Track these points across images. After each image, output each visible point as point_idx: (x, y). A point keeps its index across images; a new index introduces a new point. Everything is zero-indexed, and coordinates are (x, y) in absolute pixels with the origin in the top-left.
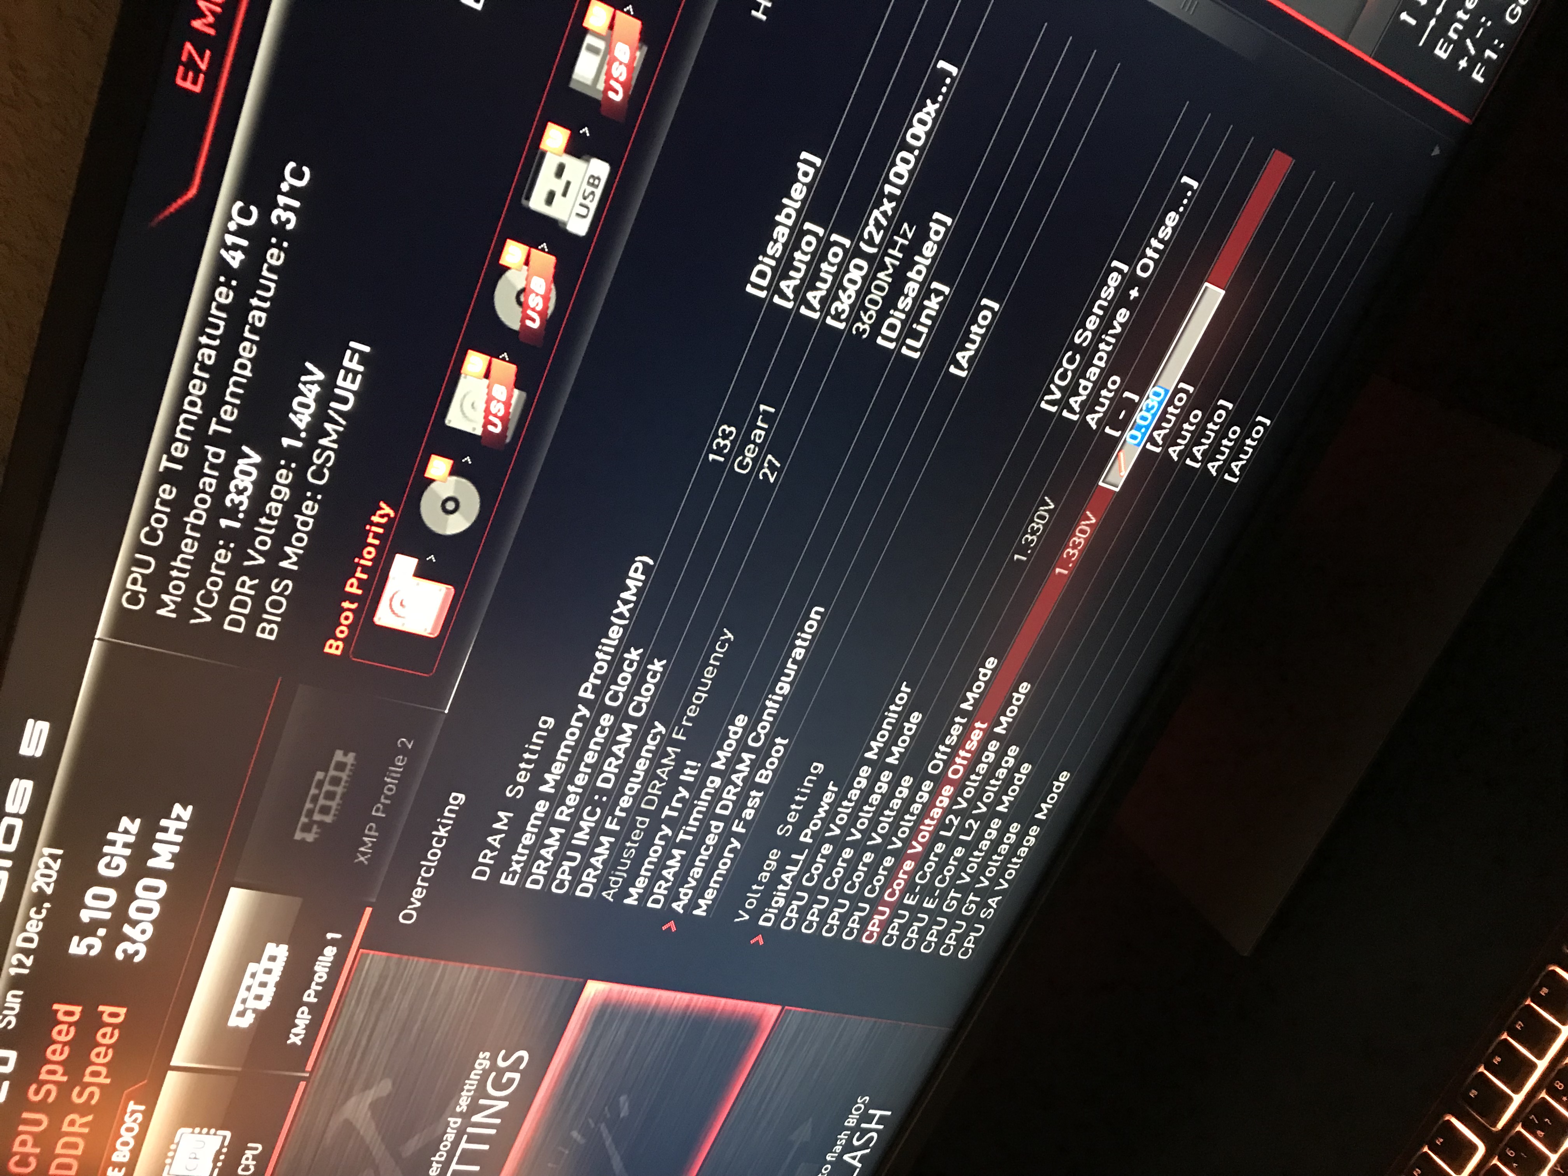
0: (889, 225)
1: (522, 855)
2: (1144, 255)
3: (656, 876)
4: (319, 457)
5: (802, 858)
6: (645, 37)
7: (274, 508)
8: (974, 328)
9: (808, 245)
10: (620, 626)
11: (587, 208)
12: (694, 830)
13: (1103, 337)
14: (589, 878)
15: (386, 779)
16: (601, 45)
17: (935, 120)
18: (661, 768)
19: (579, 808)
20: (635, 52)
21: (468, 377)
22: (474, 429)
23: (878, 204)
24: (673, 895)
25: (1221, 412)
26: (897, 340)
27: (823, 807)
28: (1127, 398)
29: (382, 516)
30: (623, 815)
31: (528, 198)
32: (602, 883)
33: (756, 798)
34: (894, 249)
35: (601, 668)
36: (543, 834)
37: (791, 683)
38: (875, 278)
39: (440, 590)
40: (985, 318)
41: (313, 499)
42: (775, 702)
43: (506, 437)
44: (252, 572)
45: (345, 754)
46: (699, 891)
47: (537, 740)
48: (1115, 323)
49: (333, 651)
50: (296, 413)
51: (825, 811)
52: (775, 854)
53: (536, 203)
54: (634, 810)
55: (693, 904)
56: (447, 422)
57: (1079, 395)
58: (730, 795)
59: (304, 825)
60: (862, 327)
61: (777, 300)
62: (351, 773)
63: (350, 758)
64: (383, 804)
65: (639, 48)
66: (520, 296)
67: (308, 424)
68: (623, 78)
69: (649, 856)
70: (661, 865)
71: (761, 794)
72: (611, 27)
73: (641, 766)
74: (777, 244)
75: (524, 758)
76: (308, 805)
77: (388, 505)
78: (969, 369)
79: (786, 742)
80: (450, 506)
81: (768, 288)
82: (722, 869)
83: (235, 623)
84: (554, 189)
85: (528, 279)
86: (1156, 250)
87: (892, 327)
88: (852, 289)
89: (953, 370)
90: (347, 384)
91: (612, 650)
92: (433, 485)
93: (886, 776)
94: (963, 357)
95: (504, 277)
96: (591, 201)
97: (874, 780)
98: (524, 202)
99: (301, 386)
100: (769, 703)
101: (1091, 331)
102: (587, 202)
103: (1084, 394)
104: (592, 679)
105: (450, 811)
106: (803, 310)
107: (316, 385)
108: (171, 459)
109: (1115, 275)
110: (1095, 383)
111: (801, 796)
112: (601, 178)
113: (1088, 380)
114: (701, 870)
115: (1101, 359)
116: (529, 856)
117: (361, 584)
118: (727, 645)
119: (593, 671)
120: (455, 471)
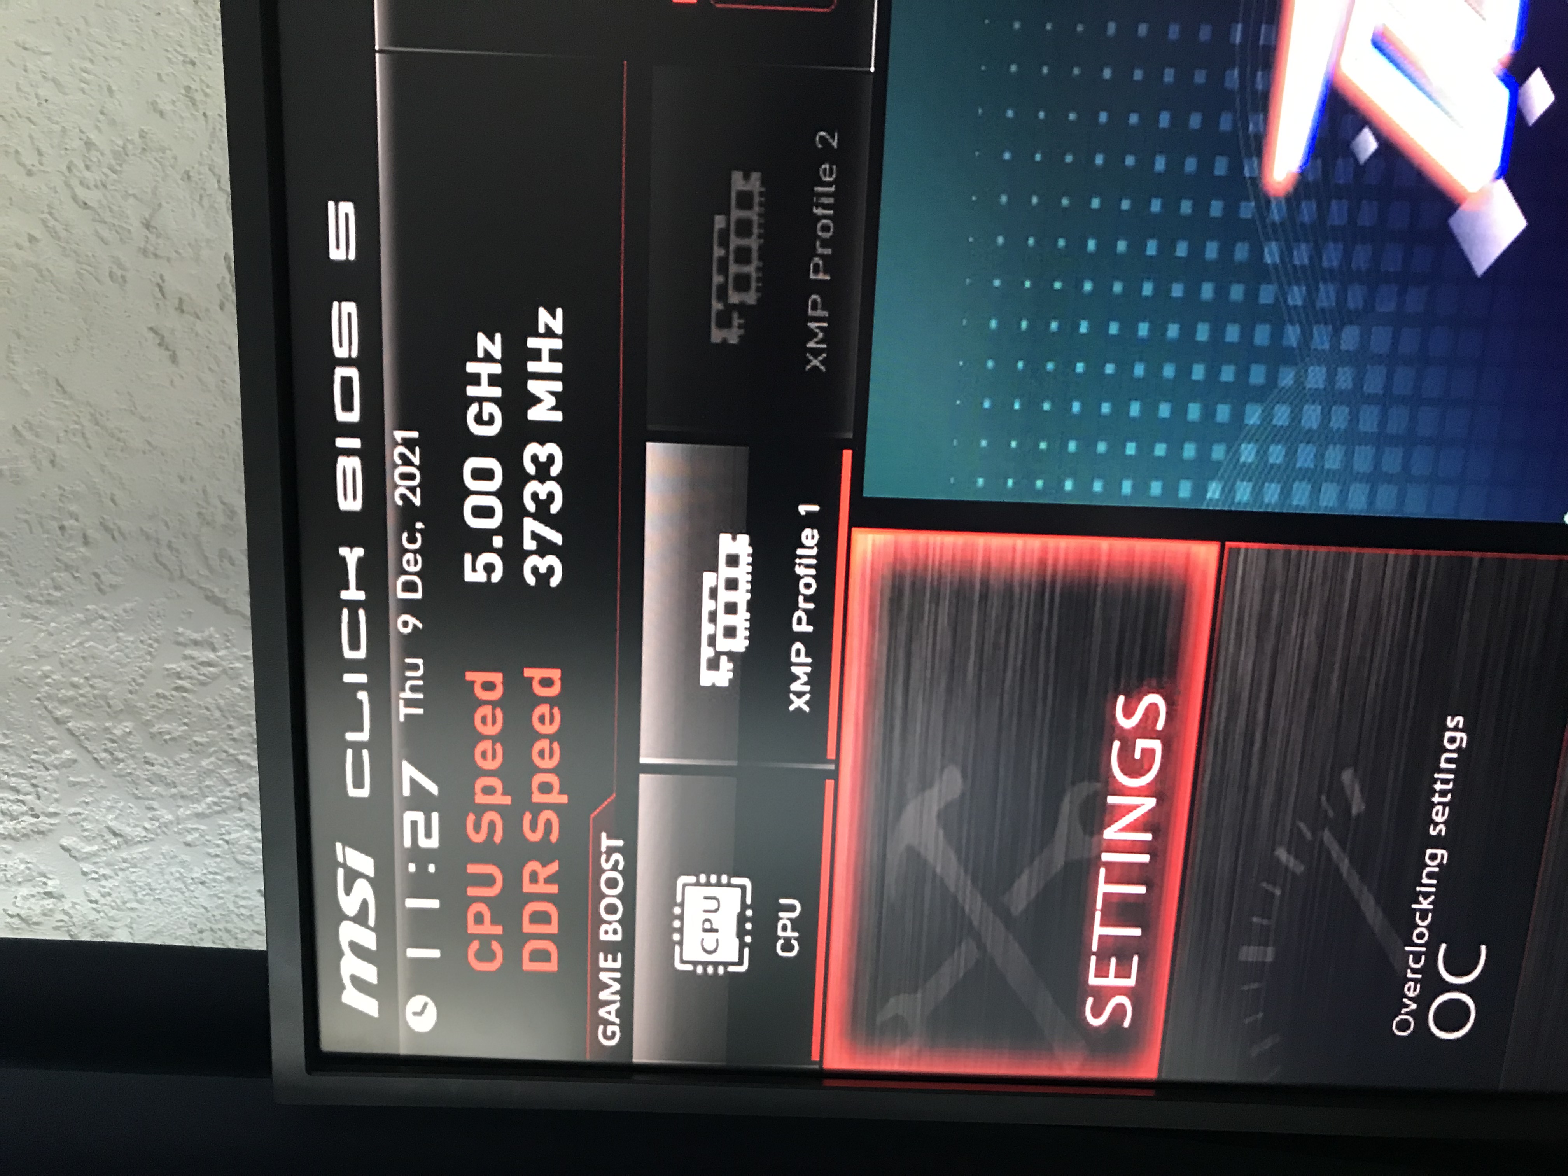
15: (815, 210)
45: (747, 178)
59: (719, 313)
62: (762, 210)
63: (755, 183)
64: (822, 256)
76: (717, 279)
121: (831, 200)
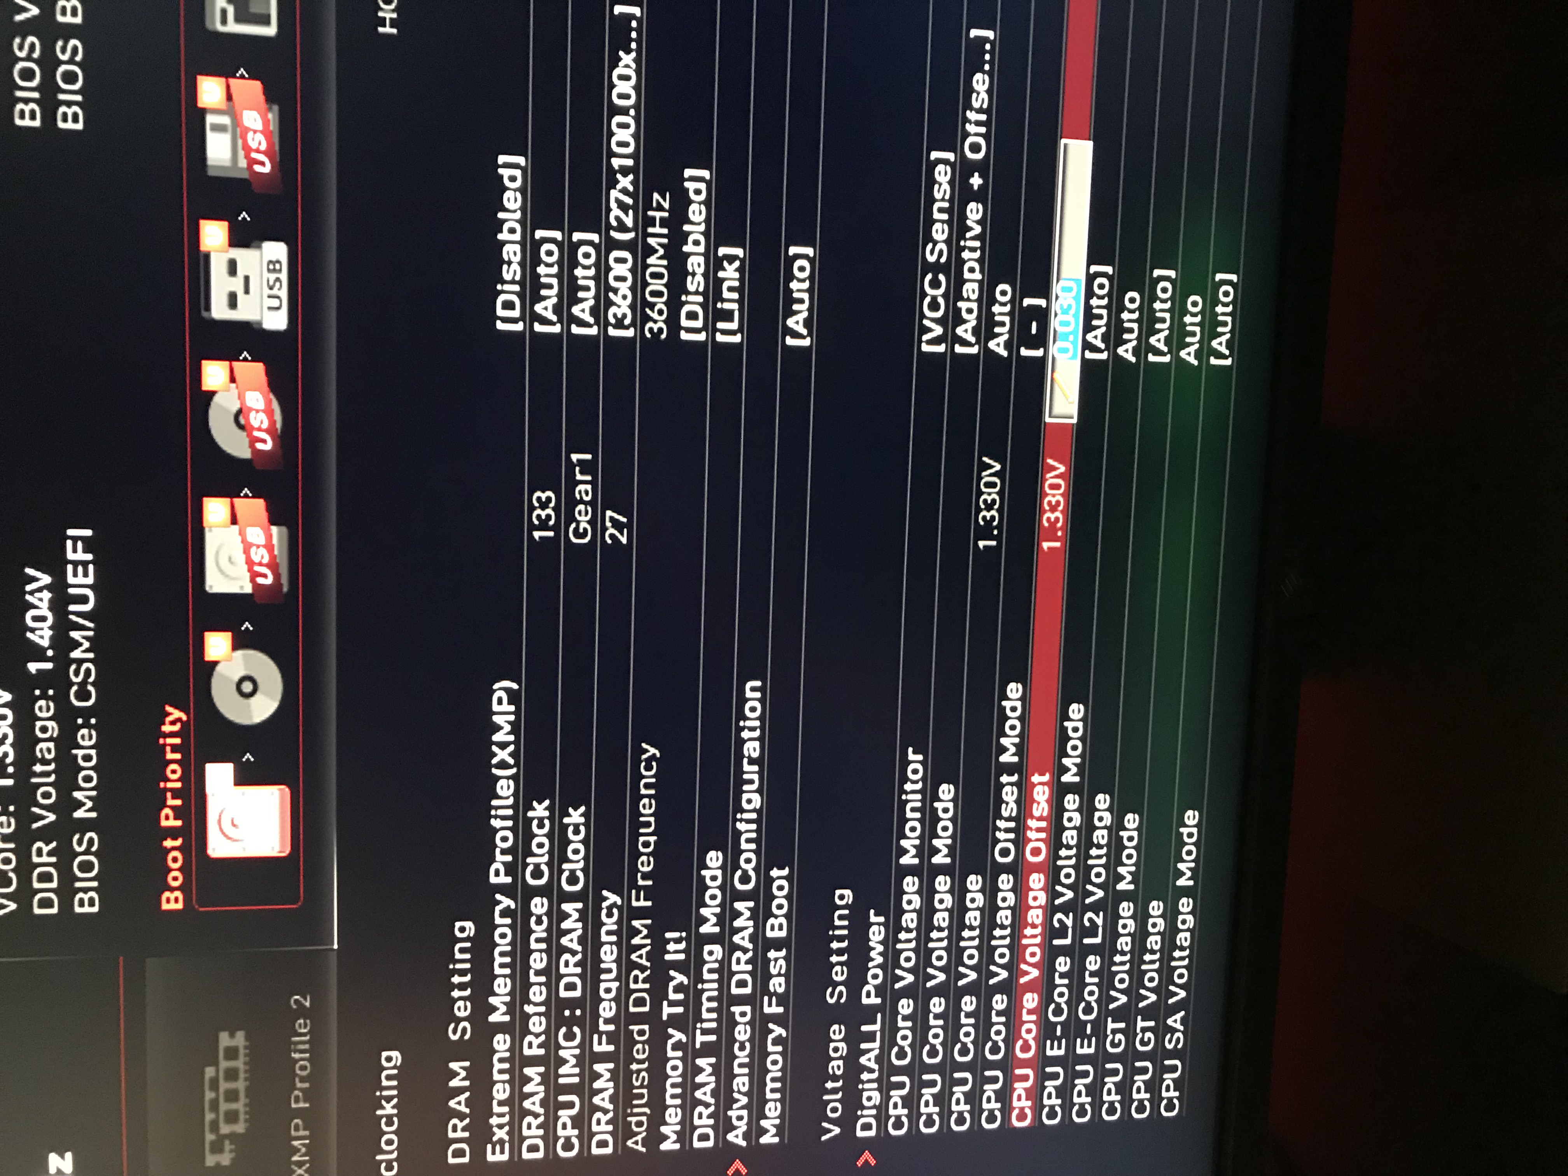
0: (636, 201)
1: (501, 1115)
2: (966, 135)
3: (689, 1104)
4: (77, 673)
5: (877, 1027)
6: (271, 96)
7: (46, 749)
8: (794, 285)
9: (550, 254)
10: (508, 778)
11: (278, 297)
12: (714, 1025)
13: (962, 243)
14: (601, 1125)
15: (293, 1055)
16: (225, 120)
17: (638, 71)
18: (635, 952)
19: (550, 1034)
20: (267, 115)
21: (213, 529)
22: (242, 587)
23: (613, 183)
24: (723, 1125)
25: (1162, 284)
26: (705, 328)
27: (874, 949)
28: (1030, 306)
29: (173, 723)
30: (611, 1027)
31: (208, 308)
32: (622, 1131)
33: (778, 959)
34: (654, 226)
35: (504, 839)
36: (518, 1081)
37: (759, 791)
38: (646, 266)
39: (272, 794)
40: (802, 270)
41: (86, 725)
42: (748, 821)
43: (281, 585)
44: (45, 834)
45: (232, 1035)
46: (757, 1107)
47: (461, 956)
48: (969, 223)
49: (172, 906)
50: (33, 630)
51: (880, 954)
52: (837, 1032)
53: (219, 311)
54: (623, 1019)
55: (755, 1131)
56: (207, 589)
57: (965, 321)
58: (741, 965)
59: (212, 1143)
60: (655, 327)
61: (538, 328)
62: (247, 1059)
63: (240, 1040)
64: (301, 1090)
65: (270, 109)
66: (240, 419)
67: (52, 638)
68: (263, 147)
69: (668, 1077)
70: (689, 1085)
71: (783, 953)
72: (229, 97)
73: (608, 955)
74: (512, 266)
75: (453, 983)
76: (209, 1116)
77: (176, 708)
78: (810, 334)
79: (785, 872)
80: (247, 687)
81: (522, 318)
82: (775, 1071)
83: (46, 903)
84: (232, 289)
85: (241, 397)
86: (978, 123)
87: (692, 316)
88: (624, 288)
89: (790, 341)
90: (80, 580)
91: (510, 812)
92: (219, 668)
93: (942, 883)
94: (796, 323)
95: (213, 404)
96: (279, 289)
97: (928, 892)
98: (204, 314)
99: (28, 597)
100: (741, 826)
101: (944, 241)
102: (275, 292)
103: (972, 320)
104: (499, 857)
105: (389, 1078)
106: (575, 330)
107: (45, 592)
109: (940, 168)
110: (979, 300)
111: (838, 942)
112: (281, 260)
113: (968, 300)
114: (746, 1079)
115: (972, 270)
116: (512, 1113)
117: (178, 813)
118: (654, 764)
119: (496, 846)
120: (238, 644)
121: (307, 1046)
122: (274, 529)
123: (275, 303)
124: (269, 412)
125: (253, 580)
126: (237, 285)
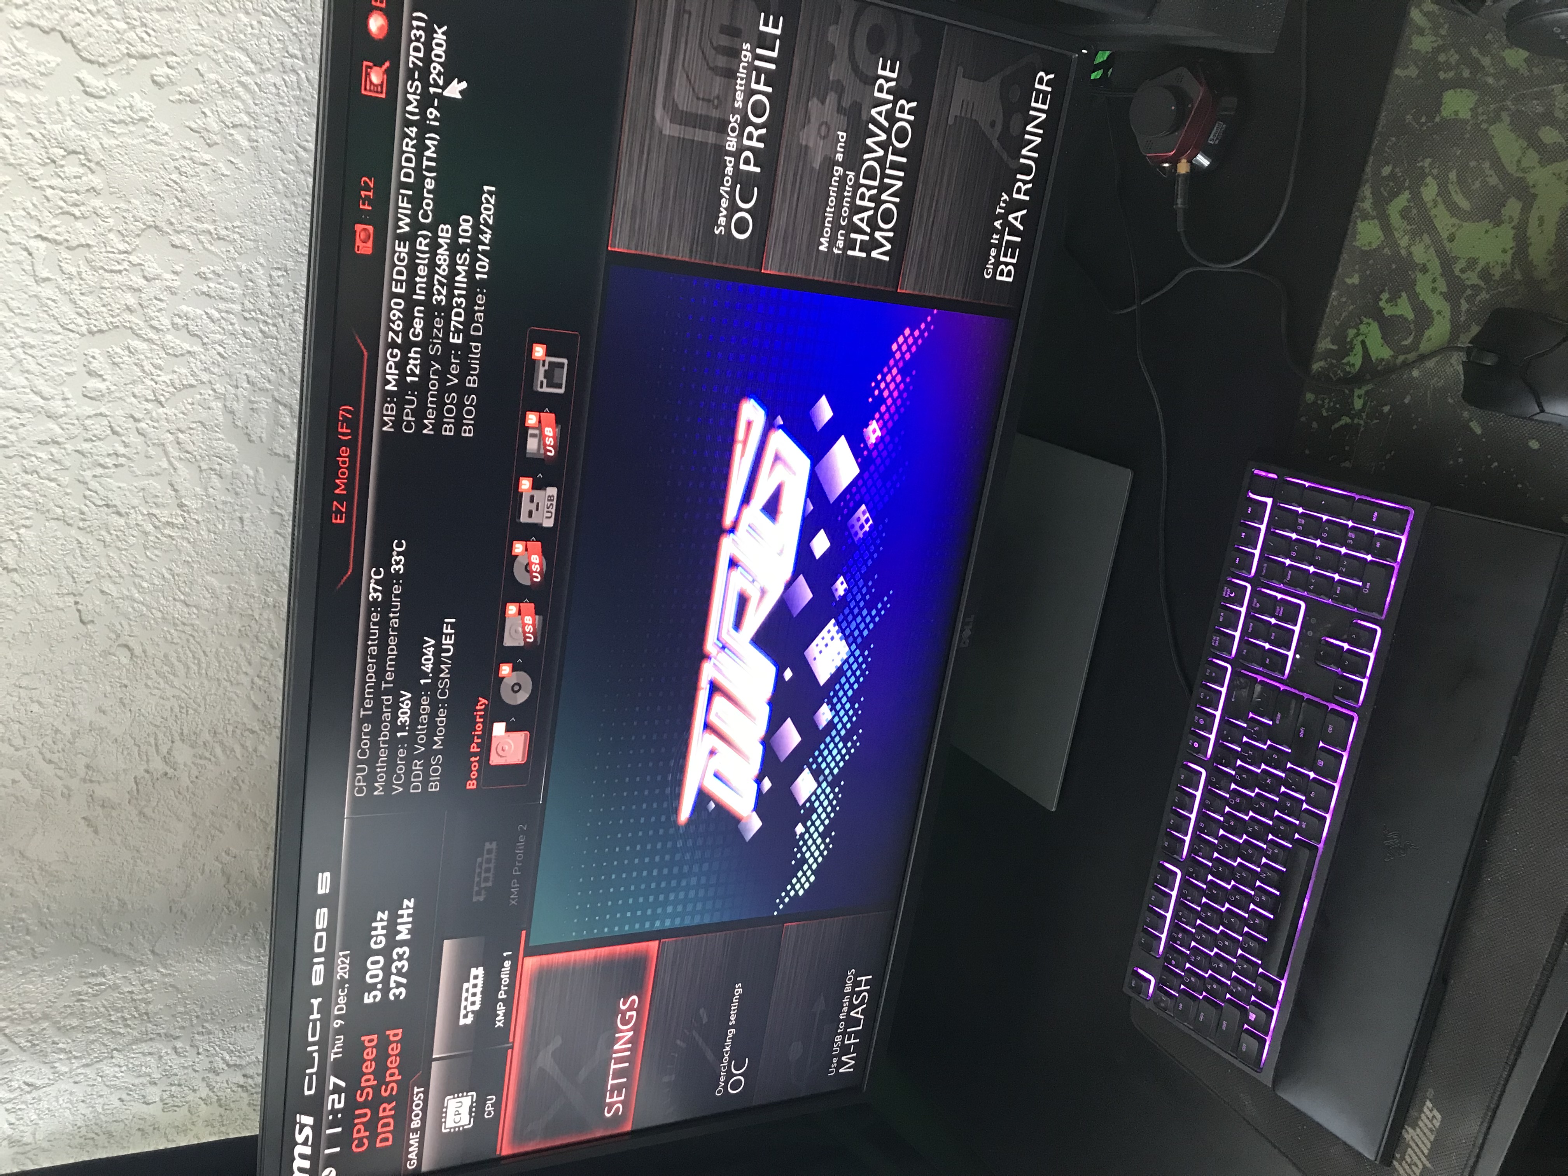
4: (441, 684)
6: (558, 421)
7: (424, 718)
11: (551, 512)
15: (516, 851)
16: (537, 432)
20: (555, 430)
21: (510, 617)
22: (520, 643)
29: (481, 705)
31: (519, 518)
39: (522, 735)
41: (443, 707)
43: (537, 642)
44: (419, 757)
45: (491, 844)
49: (472, 787)
50: (424, 665)
56: (504, 644)
59: (477, 891)
62: (496, 854)
63: (494, 845)
64: (518, 866)
65: (557, 427)
66: (527, 568)
67: (432, 669)
68: (552, 444)
72: (540, 422)
76: (477, 880)
77: (483, 698)
80: (516, 688)
83: (416, 787)
84: (531, 509)
85: (529, 558)
90: (448, 642)
92: (505, 680)
95: (516, 561)
96: (552, 508)
98: (517, 520)
99: (424, 650)
102: (550, 509)
107: (432, 647)
108: (366, 709)
112: (554, 495)
117: (478, 745)
120: (514, 669)
121: (523, 847)
122: (537, 617)
123: (549, 515)
124: (540, 564)
125: (525, 640)
126: (533, 507)
